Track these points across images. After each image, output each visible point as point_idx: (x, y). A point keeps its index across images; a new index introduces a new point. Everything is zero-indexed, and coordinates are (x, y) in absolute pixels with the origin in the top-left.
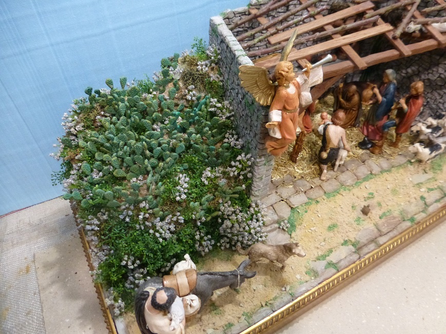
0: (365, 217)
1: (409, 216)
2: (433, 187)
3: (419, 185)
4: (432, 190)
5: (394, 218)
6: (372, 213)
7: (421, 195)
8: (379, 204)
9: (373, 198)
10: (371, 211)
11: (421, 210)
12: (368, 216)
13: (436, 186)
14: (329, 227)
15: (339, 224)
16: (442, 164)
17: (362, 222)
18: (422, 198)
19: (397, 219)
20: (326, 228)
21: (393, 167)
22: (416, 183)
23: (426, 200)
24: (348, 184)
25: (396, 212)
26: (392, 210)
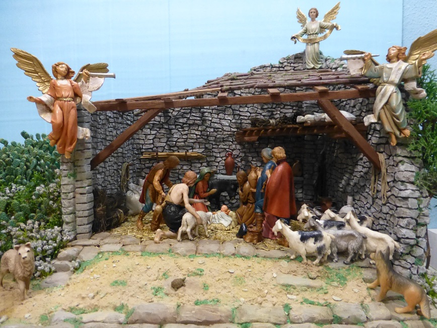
0: (172, 291)
1: (244, 319)
2: (315, 300)
3: (287, 287)
4: (312, 303)
5: (216, 311)
6: (185, 291)
7: (286, 302)
8: (206, 287)
9: (200, 275)
10: (186, 288)
11: (273, 320)
12: (177, 292)
13: (322, 302)
14: (116, 282)
15: (129, 283)
16: (348, 277)
17: (160, 294)
18: (287, 307)
19: (219, 313)
20: (111, 281)
21: (256, 256)
22: (282, 282)
23: (292, 313)
24: (178, 251)
25: (226, 306)
26: (222, 302)
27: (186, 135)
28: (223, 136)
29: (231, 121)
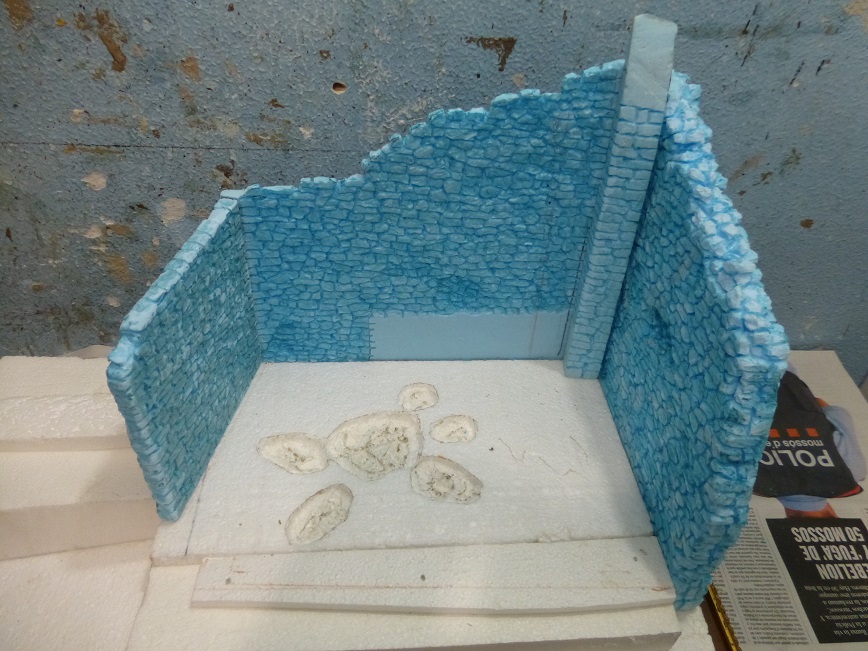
27: (348, 240)
28: (424, 243)
29: (441, 214)
